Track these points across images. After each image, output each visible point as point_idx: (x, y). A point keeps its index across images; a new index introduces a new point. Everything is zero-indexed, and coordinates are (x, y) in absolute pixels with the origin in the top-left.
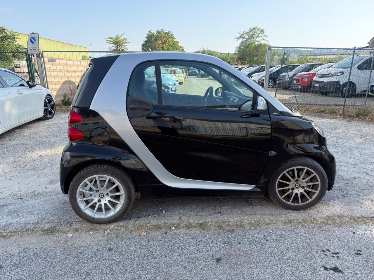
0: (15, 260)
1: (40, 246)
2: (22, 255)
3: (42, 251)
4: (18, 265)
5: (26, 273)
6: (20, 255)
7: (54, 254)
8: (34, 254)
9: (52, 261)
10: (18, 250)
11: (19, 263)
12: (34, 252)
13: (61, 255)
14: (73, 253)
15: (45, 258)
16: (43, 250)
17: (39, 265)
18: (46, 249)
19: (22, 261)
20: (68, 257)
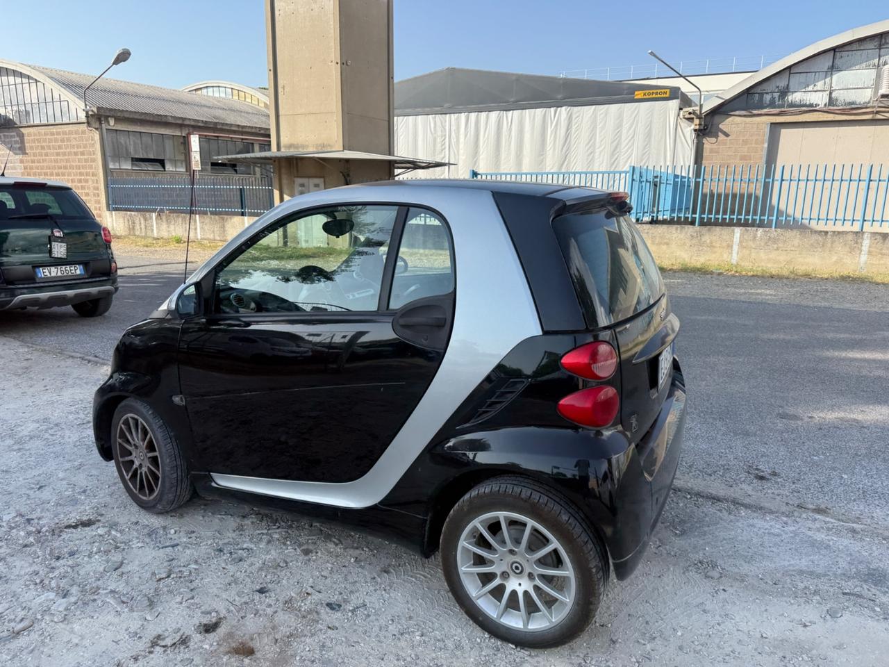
0: (733, 475)
2: (729, 479)
6: (732, 480)
8: (711, 475)
19: (722, 471)
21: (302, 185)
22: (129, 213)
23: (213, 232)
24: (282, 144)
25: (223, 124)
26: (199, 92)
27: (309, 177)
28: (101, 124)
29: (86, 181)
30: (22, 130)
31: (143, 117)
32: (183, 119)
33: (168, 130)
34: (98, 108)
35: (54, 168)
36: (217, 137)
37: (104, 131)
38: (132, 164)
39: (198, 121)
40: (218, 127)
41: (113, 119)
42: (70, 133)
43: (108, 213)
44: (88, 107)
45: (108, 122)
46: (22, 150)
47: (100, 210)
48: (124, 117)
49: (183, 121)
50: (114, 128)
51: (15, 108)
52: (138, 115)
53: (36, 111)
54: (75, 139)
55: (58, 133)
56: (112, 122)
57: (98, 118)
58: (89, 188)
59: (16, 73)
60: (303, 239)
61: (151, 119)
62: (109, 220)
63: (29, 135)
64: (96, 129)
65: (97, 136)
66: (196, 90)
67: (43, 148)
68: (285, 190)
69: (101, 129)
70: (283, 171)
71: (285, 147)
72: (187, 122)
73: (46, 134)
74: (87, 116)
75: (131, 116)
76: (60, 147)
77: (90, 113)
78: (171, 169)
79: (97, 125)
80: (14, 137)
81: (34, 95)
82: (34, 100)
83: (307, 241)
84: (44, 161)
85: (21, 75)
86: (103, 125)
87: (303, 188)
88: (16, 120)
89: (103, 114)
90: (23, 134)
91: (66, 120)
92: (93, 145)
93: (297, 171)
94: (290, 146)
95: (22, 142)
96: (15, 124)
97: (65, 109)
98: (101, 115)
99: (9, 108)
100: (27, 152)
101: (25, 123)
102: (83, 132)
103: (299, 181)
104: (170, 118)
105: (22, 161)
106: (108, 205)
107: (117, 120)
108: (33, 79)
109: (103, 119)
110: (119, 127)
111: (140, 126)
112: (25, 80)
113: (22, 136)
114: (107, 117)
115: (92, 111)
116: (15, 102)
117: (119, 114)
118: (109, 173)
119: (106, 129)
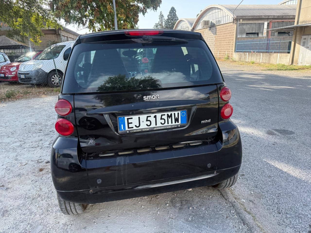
0: (296, 222)
1: (269, 216)
2: (287, 222)
3: (273, 210)
4: (298, 216)
5: (298, 205)
6: (289, 223)
7: (269, 202)
8: (280, 213)
9: (276, 198)
10: (287, 229)
11: (296, 216)
12: (278, 215)
13: (267, 196)
14: (259, 191)
15: (277, 203)
16: (271, 211)
17: (286, 203)
18: (269, 209)
19: (293, 216)
20: (265, 192)
21: (305, 39)
22: (240, 53)
23: (266, 60)
24: (299, 21)
25: (286, 16)
26: (285, 4)
27: (308, 35)
28: (237, 22)
29: (230, 42)
30: (216, 27)
31: (253, 17)
32: (269, 16)
33: (262, 21)
34: (237, 16)
35: (223, 38)
36: (283, 21)
37: (238, 24)
38: (246, 35)
39: (275, 16)
40: (284, 17)
41: (242, 19)
42: (228, 26)
43: (234, 53)
44: (234, 16)
45: (240, 21)
46: (215, 33)
47: (232, 52)
48: (245, 18)
49: (269, 17)
50: (242, 23)
51: (216, 20)
52: (251, 17)
53: (221, 20)
54: (229, 28)
55: (225, 27)
56: (241, 20)
57: (236, 20)
58: (231, 45)
59: (218, 8)
60: (300, 61)
61: (256, 18)
62: (234, 55)
63: (218, 28)
64: (236, 24)
65: (235, 27)
66: (284, 3)
67: (221, 32)
68: (297, 42)
69: (237, 23)
70: (298, 33)
71: (301, 22)
72: (270, 17)
73: (222, 27)
74: (233, 20)
75: (248, 18)
76: (225, 31)
77: (234, 18)
78: (261, 36)
79: (236, 23)
80: (214, 29)
81: (221, 15)
82: (221, 17)
83: (302, 63)
84: (221, 36)
85: (219, 9)
86: (238, 22)
87: (305, 40)
88: (216, 24)
89: (238, 18)
90: (217, 28)
91: (228, 22)
92: (234, 30)
93: (304, 32)
94: (303, 22)
95: (216, 31)
96: (215, 25)
97: (228, 18)
98: (238, 19)
99: (215, 20)
100: (217, 34)
101: (218, 25)
102: (232, 26)
103: (304, 37)
104: (263, 16)
105: (215, 37)
106: (235, 50)
107: (244, 20)
108: (222, 10)
109: (238, 20)
110: (244, 22)
111: (252, 21)
112: (220, 10)
113: (216, 29)
114: (240, 19)
115: (235, 18)
116: (216, 18)
117: (244, 18)
118: (237, 39)
119: (239, 24)
